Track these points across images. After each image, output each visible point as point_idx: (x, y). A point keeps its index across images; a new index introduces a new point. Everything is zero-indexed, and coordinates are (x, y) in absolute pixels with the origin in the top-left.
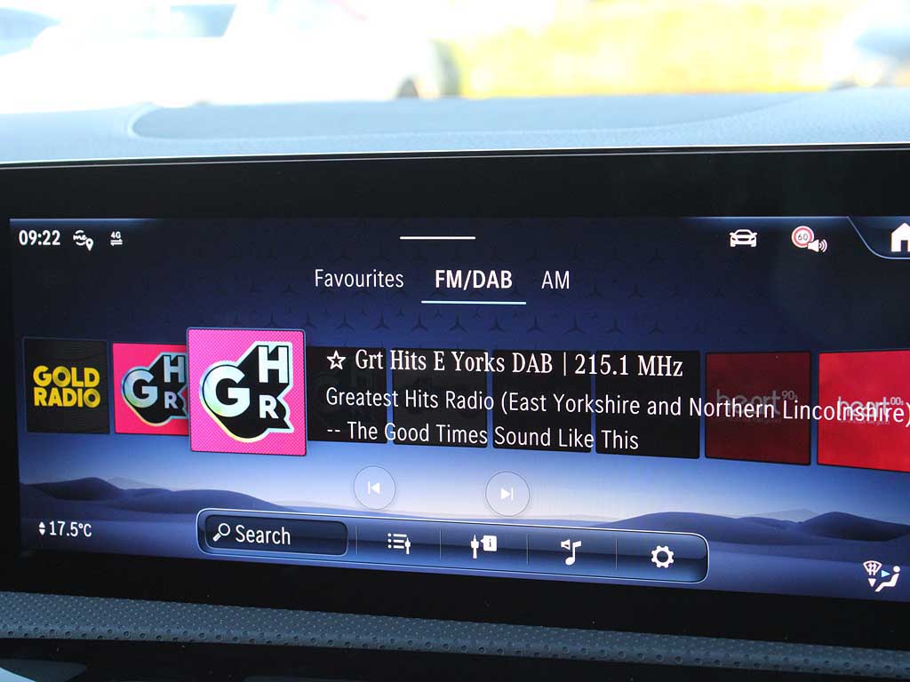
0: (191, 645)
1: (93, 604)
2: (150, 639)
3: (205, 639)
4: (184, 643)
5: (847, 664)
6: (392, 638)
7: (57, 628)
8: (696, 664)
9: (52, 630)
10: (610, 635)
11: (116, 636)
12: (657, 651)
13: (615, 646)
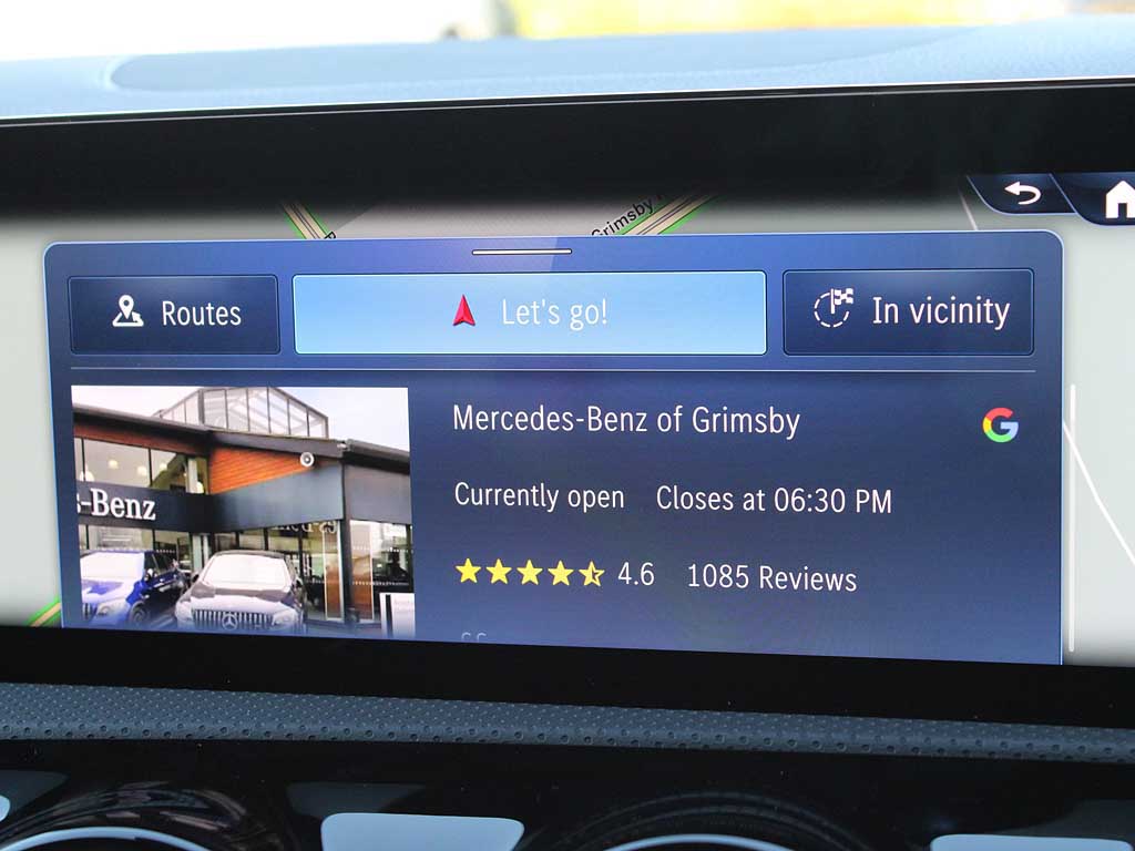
0: (211, 744)
1: (79, 694)
2: (156, 737)
3: (228, 735)
4: (202, 741)
5: (1056, 747)
6: (471, 727)
7: (34, 726)
8: (863, 752)
9: (27, 729)
10: (752, 717)
11: (112, 734)
12: (812, 736)
13: (759, 731)
